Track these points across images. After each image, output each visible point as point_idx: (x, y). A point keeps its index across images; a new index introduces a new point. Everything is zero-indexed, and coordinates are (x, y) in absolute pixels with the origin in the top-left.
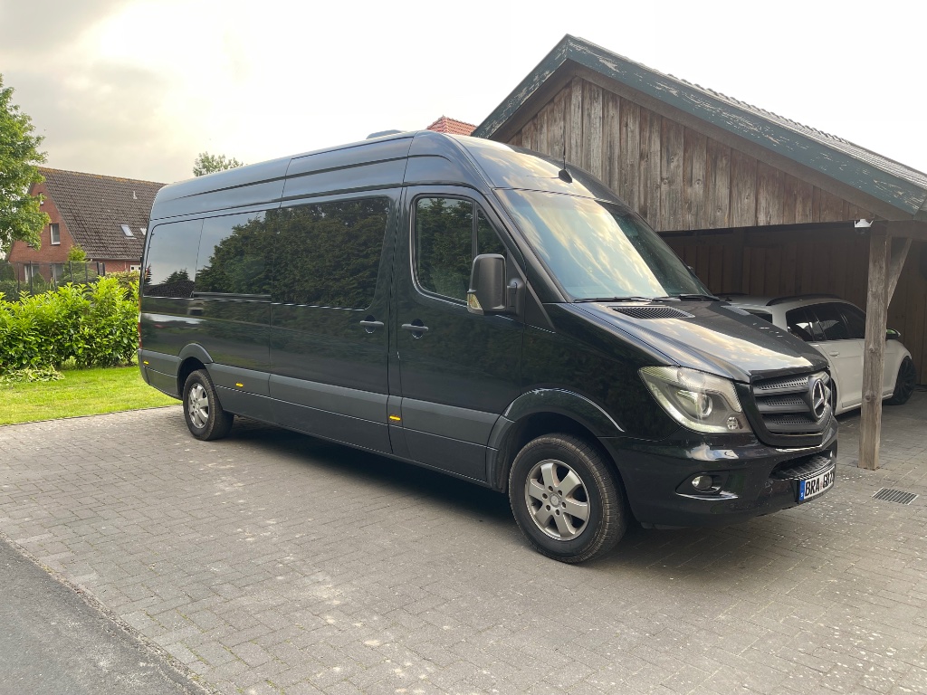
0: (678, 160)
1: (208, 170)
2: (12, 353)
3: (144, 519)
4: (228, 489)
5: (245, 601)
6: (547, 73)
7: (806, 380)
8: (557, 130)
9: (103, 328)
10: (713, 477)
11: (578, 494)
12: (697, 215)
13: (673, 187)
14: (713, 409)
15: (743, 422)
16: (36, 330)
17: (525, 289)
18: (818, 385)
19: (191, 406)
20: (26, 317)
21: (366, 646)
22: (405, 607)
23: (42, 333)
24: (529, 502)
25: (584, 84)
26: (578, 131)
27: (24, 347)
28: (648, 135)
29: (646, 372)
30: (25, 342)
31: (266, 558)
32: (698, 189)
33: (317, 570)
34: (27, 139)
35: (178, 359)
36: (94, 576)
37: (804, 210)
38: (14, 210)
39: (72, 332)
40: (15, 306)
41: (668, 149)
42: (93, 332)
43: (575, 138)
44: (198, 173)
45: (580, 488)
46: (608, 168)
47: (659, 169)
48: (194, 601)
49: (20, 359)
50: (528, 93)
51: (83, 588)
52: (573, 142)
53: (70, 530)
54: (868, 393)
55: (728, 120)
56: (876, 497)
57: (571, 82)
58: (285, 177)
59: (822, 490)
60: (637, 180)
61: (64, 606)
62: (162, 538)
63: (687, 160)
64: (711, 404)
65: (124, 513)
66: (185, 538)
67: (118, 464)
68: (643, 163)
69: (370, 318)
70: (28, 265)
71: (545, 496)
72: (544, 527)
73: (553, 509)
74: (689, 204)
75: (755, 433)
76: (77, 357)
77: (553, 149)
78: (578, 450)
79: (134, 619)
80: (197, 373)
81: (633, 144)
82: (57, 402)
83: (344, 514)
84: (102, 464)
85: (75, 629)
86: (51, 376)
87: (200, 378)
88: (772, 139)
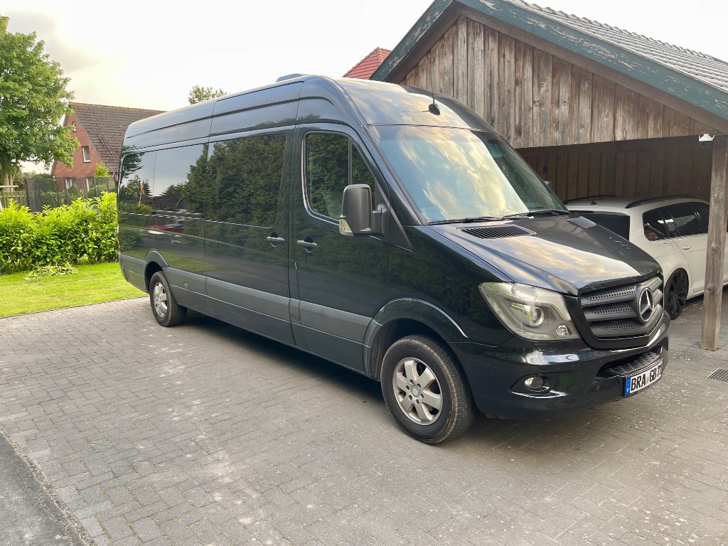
0: (547, 85)
1: (200, 100)
2: (38, 253)
3: (100, 399)
4: (171, 371)
5: (155, 478)
6: (437, 13)
7: (634, 289)
8: (447, 62)
9: (107, 232)
10: (544, 378)
11: (434, 387)
12: (563, 132)
13: (543, 109)
14: (544, 319)
15: (572, 329)
16: (56, 235)
17: (388, 214)
18: (645, 292)
19: (155, 300)
20: (48, 225)
21: (239, 523)
22: (281, 486)
23: (61, 237)
24: (396, 392)
25: (469, 22)
26: (464, 63)
27: (47, 248)
28: (522, 64)
29: (485, 288)
30: (48, 245)
31: (183, 437)
32: (564, 109)
33: (220, 449)
34: (56, 81)
35: (145, 263)
36: (47, 452)
37: (655, 127)
38: (52, 137)
39: (84, 236)
40: (40, 216)
41: (539, 76)
42: (99, 235)
43: (461, 68)
44: (192, 102)
45: (434, 382)
46: (489, 94)
47: (531, 94)
48: (116, 477)
49: (45, 257)
50: (422, 31)
51: (35, 462)
52: (460, 72)
53: (41, 409)
54: (710, 285)
55: (589, 49)
56: (711, 377)
57: (457, 20)
58: (212, 117)
59: (648, 383)
60: (513, 103)
61: (14, 480)
62: (108, 417)
63: (555, 85)
64: (542, 315)
65: (86, 394)
66: (126, 417)
67: (95, 348)
68: (518, 88)
69: (274, 235)
70: (68, 179)
71: (408, 387)
72: (408, 413)
73: (414, 399)
74: (556, 124)
75: (582, 338)
76: (89, 254)
77: (444, 79)
78: (432, 351)
79: (65, 493)
80: (157, 274)
81: (509, 72)
82: (66, 294)
83: (256, 395)
84: (83, 348)
85: (16, 503)
86: (67, 270)
87: (159, 278)
88: (626, 64)
